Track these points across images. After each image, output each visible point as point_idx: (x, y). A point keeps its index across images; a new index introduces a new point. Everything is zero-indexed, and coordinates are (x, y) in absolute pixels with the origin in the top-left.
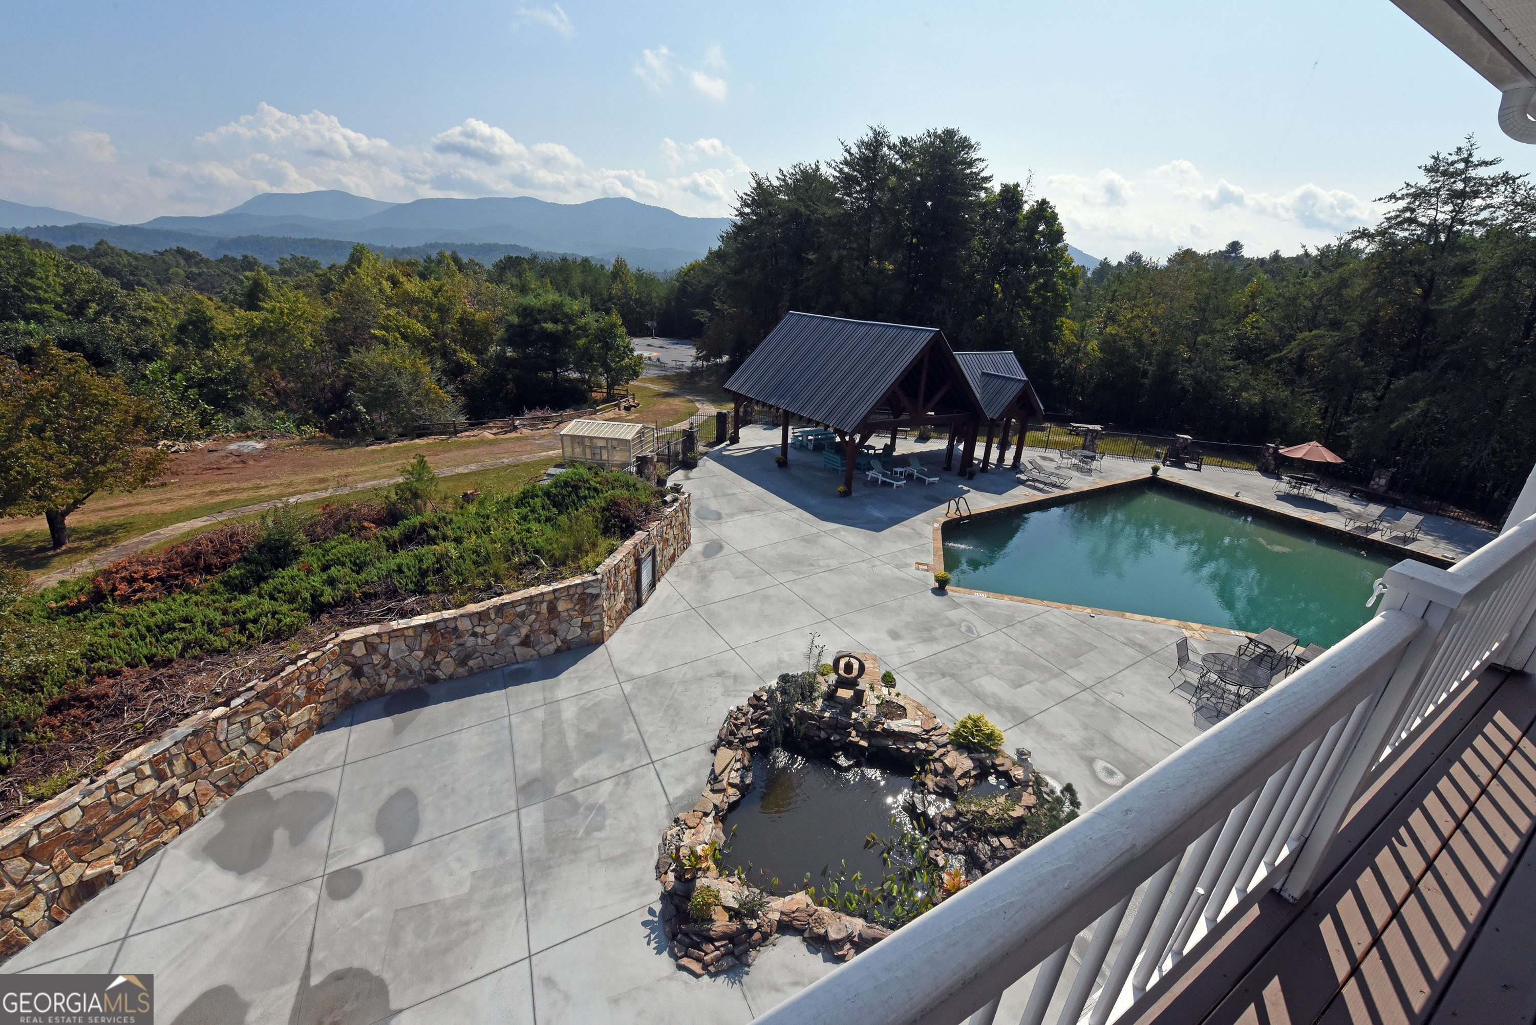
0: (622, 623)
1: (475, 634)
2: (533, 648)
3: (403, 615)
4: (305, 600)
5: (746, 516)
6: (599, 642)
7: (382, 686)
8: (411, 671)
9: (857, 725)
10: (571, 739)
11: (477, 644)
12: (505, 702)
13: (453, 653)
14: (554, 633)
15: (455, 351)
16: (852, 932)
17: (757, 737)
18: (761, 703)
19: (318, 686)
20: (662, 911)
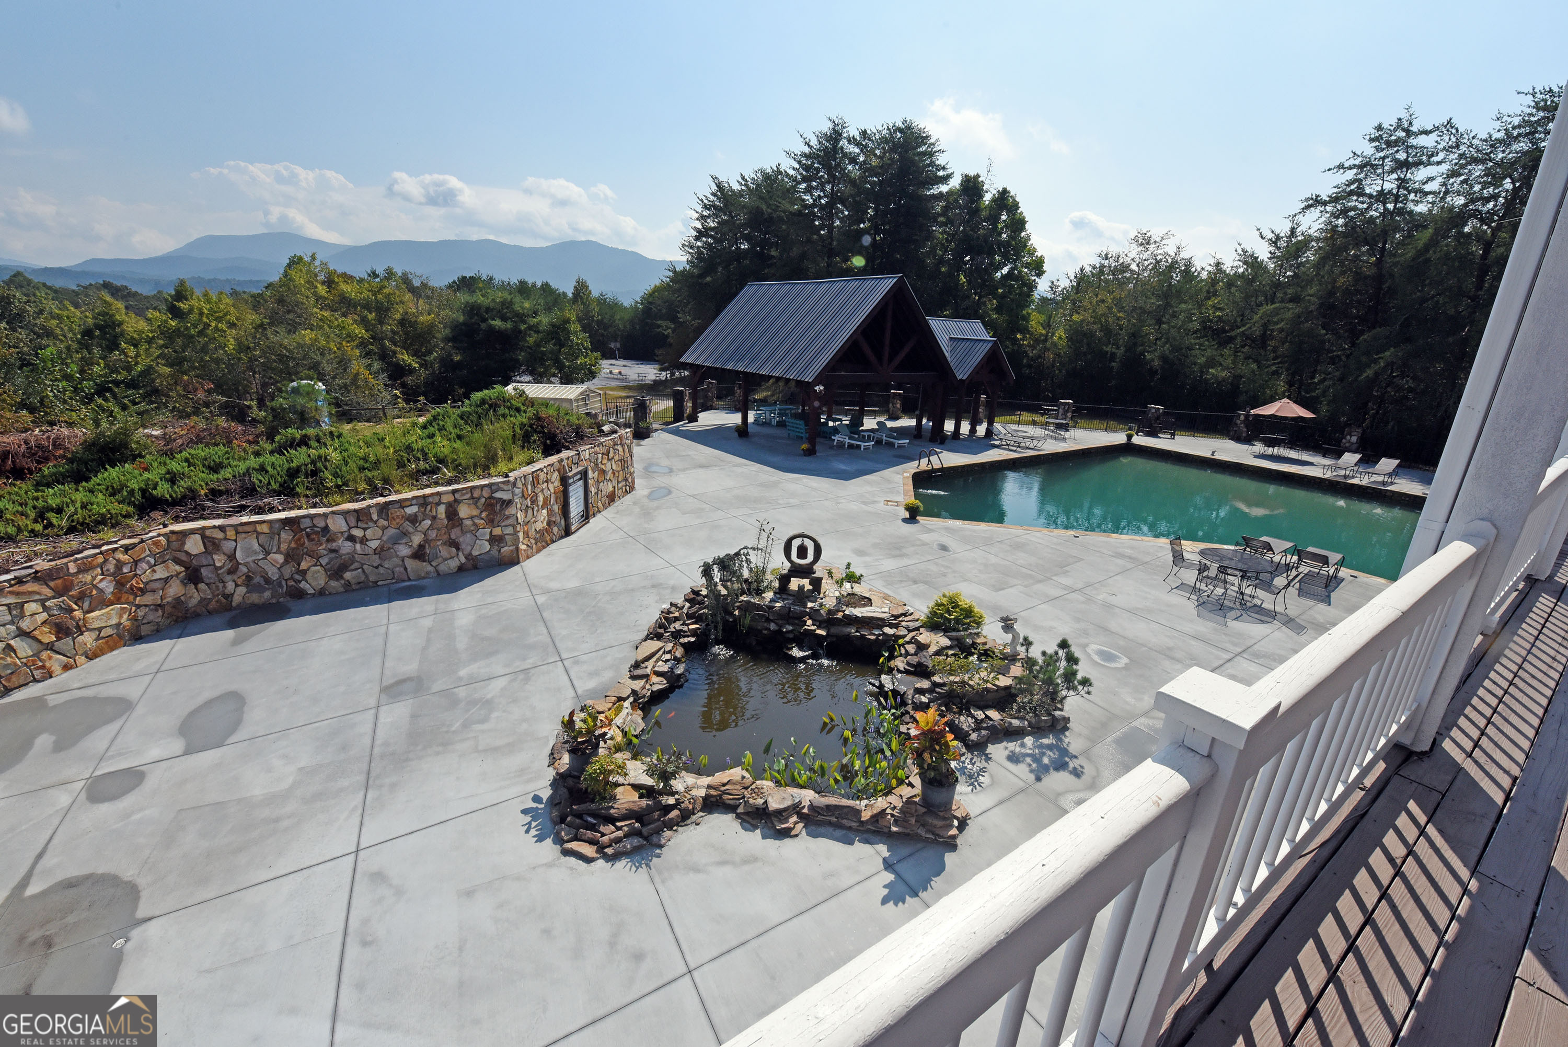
0: (544, 547)
1: (351, 538)
2: (430, 562)
3: (260, 510)
4: (132, 492)
5: (701, 471)
6: (513, 561)
7: (229, 597)
8: (268, 581)
9: (814, 614)
10: (462, 643)
11: (355, 551)
12: (386, 613)
13: (324, 561)
14: (456, 545)
15: (395, 353)
16: (800, 802)
17: (694, 633)
18: (699, 598)
19: (134, 582)
20: (551, 798)
